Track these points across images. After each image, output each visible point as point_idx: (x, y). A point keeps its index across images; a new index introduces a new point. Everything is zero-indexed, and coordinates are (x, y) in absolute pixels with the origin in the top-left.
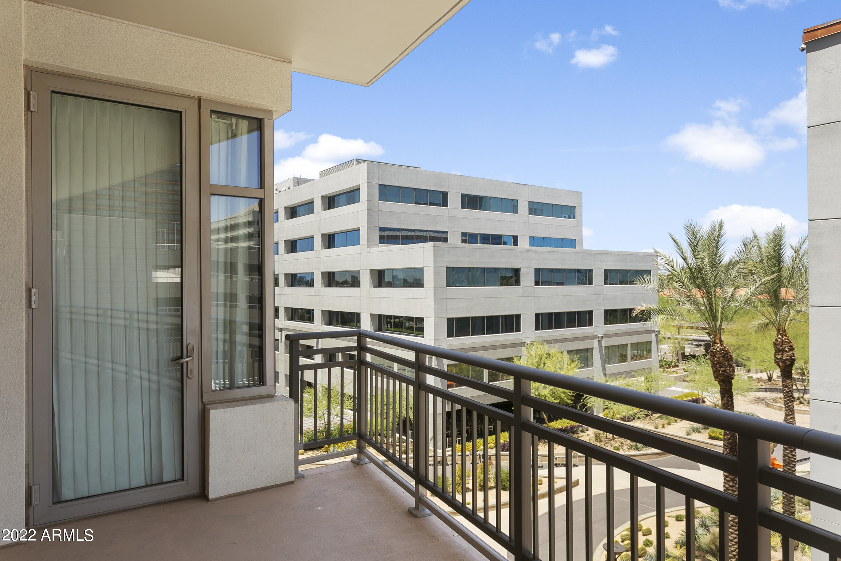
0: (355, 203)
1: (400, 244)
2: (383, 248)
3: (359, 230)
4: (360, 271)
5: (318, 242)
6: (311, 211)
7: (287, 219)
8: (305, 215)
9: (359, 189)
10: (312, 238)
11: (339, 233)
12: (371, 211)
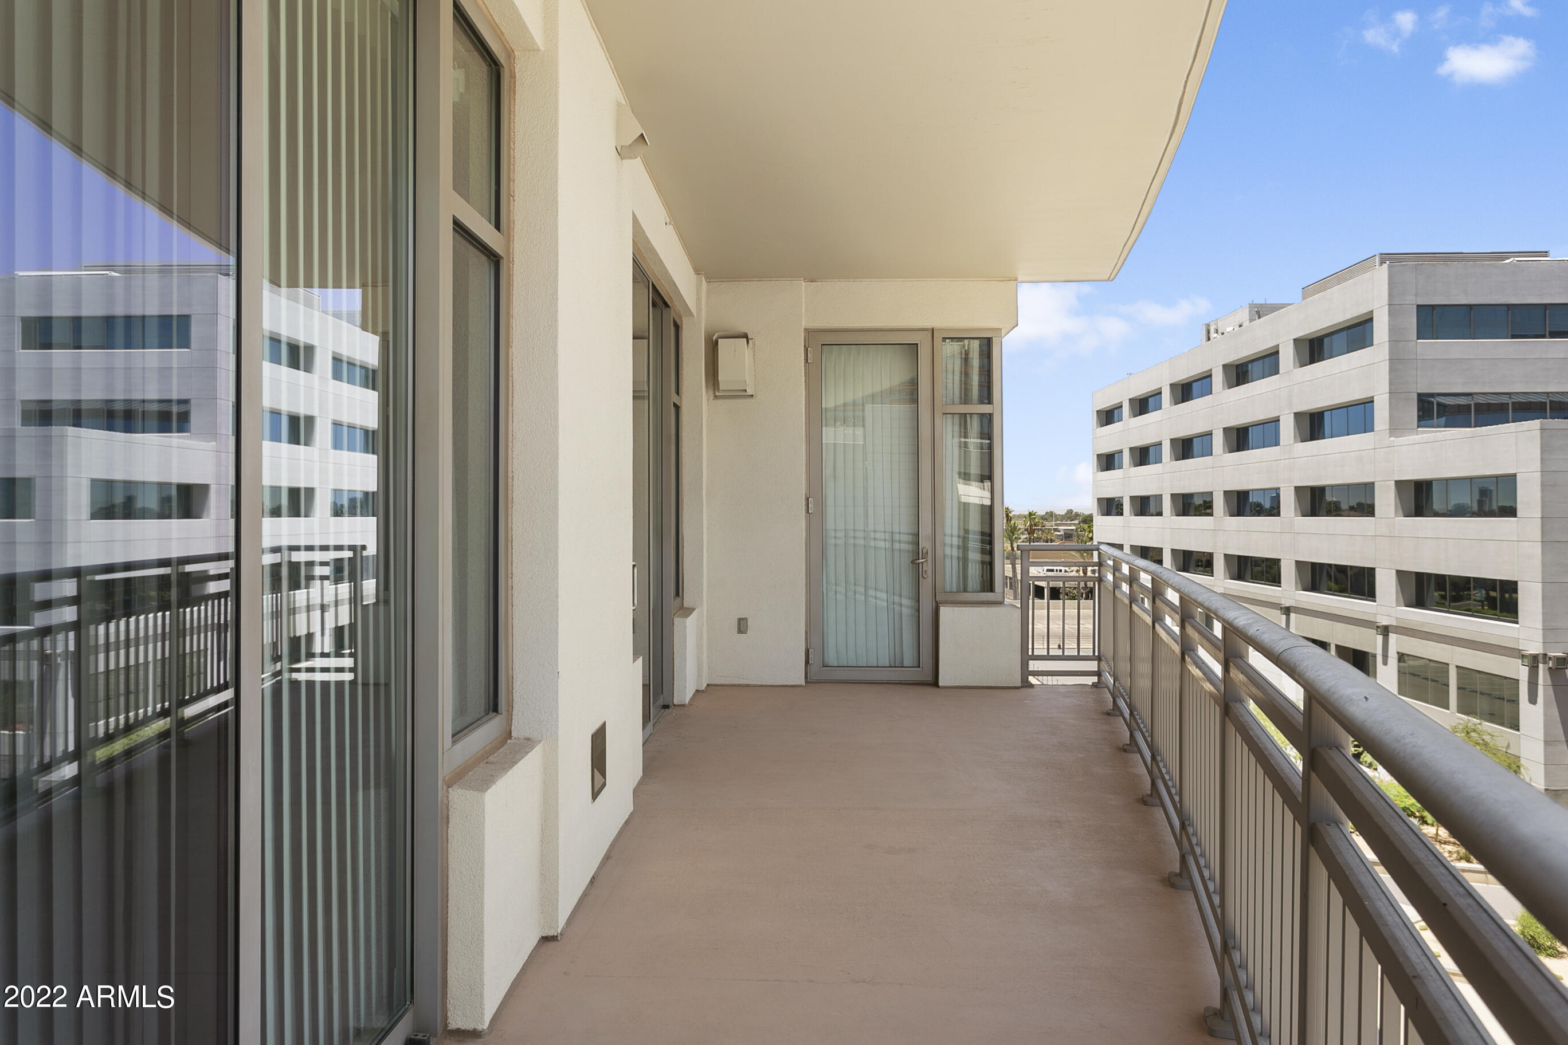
0: (1364, 348)
1: (1470, 427)
2: (1424, 435)
3: (1373, 401)
4: (1373, 483)
5: (1287, 428)
6: (1275, 370)
7: (1229, 388)
8: (1263, 378)
9: (1371, 320)
10: (1276, 421)
11: (1332, 409)
12: (1397, 362)
